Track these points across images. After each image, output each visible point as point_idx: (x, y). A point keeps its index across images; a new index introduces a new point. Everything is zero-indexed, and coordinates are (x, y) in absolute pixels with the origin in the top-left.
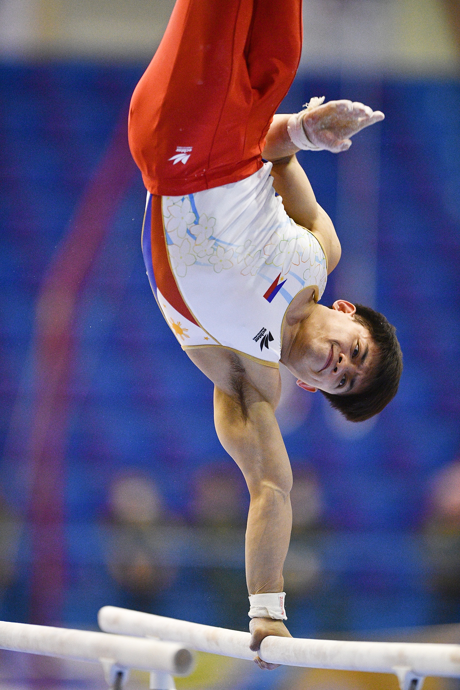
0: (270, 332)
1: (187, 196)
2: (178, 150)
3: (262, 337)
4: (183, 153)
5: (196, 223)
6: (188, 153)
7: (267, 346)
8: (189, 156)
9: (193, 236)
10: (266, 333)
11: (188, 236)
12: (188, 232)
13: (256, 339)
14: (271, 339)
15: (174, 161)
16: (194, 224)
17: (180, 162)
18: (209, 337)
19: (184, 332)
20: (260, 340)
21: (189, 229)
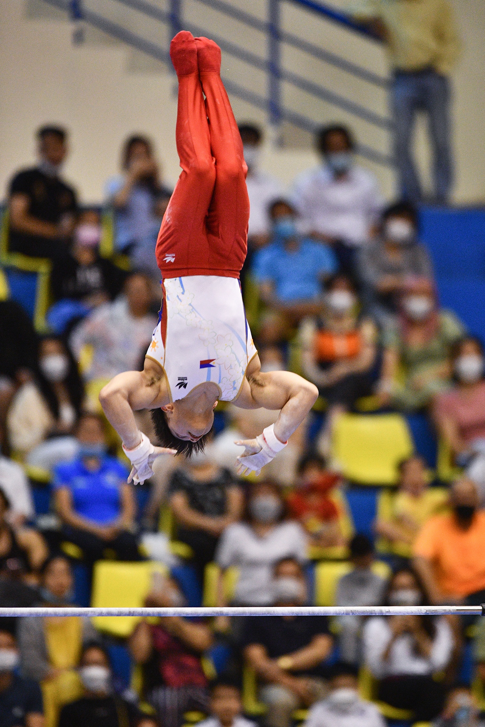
0: (187, 383)
1: (178, 278)
2: (166, 256)
3: (182, 381)
4: (170, 257)
5: (183, 293)
6: (173, 257)
7: (180, 387)
8: (174, 259)
9: (180, 299)
10: (186, 382)
11: (177, 299)
12: (178, 296)
13: (179, 379)
14: (185, 387)
15: (166, 260)
16: (181, 294)
17: (170, 261)
18: (163, 359)
19: (156, 348)
20: (180, 381)
21: (178, 295)
